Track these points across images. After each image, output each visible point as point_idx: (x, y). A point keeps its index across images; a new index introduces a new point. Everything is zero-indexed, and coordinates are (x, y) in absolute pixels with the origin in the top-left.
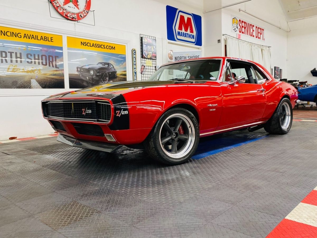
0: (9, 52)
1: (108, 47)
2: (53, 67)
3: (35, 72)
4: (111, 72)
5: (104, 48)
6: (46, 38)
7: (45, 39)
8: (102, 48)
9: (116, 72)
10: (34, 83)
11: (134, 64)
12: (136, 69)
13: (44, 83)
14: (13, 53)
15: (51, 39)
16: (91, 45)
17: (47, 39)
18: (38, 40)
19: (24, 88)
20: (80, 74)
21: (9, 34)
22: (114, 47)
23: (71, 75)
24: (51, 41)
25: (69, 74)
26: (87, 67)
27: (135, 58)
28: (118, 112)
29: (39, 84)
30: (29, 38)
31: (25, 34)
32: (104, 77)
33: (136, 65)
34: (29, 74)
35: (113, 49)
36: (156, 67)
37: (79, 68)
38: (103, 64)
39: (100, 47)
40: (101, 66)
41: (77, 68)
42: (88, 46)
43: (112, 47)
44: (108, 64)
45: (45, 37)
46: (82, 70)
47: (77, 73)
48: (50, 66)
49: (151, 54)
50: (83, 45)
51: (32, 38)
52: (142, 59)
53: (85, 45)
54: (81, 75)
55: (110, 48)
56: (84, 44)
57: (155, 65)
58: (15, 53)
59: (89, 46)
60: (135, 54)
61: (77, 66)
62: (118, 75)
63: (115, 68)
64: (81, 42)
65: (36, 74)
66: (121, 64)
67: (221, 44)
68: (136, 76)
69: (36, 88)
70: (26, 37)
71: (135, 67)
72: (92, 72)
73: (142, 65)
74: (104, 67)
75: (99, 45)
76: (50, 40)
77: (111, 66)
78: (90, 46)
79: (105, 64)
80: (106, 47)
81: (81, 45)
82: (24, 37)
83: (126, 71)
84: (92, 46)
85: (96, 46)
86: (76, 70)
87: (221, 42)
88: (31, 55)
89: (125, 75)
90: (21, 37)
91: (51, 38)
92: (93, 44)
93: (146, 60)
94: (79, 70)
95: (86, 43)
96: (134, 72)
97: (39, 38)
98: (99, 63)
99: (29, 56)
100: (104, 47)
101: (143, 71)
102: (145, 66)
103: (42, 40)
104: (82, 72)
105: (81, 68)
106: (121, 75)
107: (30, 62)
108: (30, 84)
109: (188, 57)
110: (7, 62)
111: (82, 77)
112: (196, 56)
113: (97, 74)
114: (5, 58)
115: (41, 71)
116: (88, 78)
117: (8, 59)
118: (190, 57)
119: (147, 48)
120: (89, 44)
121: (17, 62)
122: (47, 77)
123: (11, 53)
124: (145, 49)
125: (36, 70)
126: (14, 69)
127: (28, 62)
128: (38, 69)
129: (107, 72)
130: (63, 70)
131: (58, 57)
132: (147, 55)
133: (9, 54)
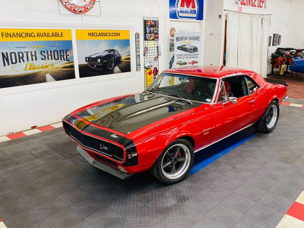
0: (25, 52)
1: (113, 34)
2: (64, 60)
3: (49, 67)
4: (116, 58)
5: (110, 35)
6: (56, 34)
7: (55, 35)
8: (108, 36)
9: (121, 57)
10: (48, 77)
11: (137, 47)
12: (139, 52)
13: (57, 76)
14: (29, 52)
15: (61, 35)
16: (98, 35)
17: (58, 34)
18: (49, 36)
19: (40, 83)
20: (88, 63)
21: (23, 35)
22: (119, 34)
23: (81, 66)
24: (62, 36)
25: (79, 65)
26: (94, 56)
27: (139, 41)
28: (129, 156)
29: (53, 77)
30: (42, 37)
31: (38, 33)
32: (110, 63)
33: (139, 48)
34: (44, 69)
35: (118, 35)
37: (88, 58)
38: (109, 51)
39: (106, 36)
40: (107, 53)
41: (86, 58)
42: (94, 36)
43: (117, 34)
44: (113, 50)
45: (55, 33)
46: (90, 60)
47: (86, 63)
48: (61, 60)
49: (153, 35)
51: (44, 35)
52: (145, 41)
53: (92, 36)
54: (89, 64)
55: (115, 35)
56: (92, 35)
57: (157, 46)
58: (30, 52)
59: (96, 36)
60: (139, 38)
61: (86, 57)
62: (123, 60)
63: (120, 53)
64: (89, 33)
65: (50, 69)
66: (125, 49)
67: (222, 19)
68: (139, 59)
69: (51, 81)
70: (39, 35)
71: (139, 50)
72: (99, 60)
73: (145, 47)
74: (110, 53)
75: (105, 34)
76: (60, 35)
77: (116, 52)
78: (97, 36)
79: (111, 51)
80: (111, 35)
81: (89, 36)
82: (37, 36)
83: (130, 55)
85: (102, 35)
86: (85, 60)
87: (222, 17)
88: (44, 52)
89: (129, 59)
90: (34, 37)
91: (61, 33)
93: (148, 41)
94: (87, 59)
95: (93, 34)
96: (138, 55)
97: (51, 35)
98: (105, 51)
99: (43, 53)
101: (146, 53)
102: (147, 48)
103: (53, 36)
104: (90, 61)
105: (89, 58)
106: (125, 59)
107: (44, 58)
108: (45, 78)
109: (189, 38)
110: (24, 61)
111: (90, 66)
112: (196, 37)
113: (104, 61)
114: (22, 58)
115: (54, 65)
116: (95, 66)
117: (25, 58)
118: (190, 38)
119: (149, 30)
120: (95, 34)
121: (32, 60)
122: (60, 70)
123: (27, 53)
124: (148, 32)
125: (49, 65)
126: (30, 67)
127: (42, 59)
128: (51, 64)
129: (113, 58)
130: (73, 62)
131: (68, 50)
132: (150, 37)
133: (25, 54)
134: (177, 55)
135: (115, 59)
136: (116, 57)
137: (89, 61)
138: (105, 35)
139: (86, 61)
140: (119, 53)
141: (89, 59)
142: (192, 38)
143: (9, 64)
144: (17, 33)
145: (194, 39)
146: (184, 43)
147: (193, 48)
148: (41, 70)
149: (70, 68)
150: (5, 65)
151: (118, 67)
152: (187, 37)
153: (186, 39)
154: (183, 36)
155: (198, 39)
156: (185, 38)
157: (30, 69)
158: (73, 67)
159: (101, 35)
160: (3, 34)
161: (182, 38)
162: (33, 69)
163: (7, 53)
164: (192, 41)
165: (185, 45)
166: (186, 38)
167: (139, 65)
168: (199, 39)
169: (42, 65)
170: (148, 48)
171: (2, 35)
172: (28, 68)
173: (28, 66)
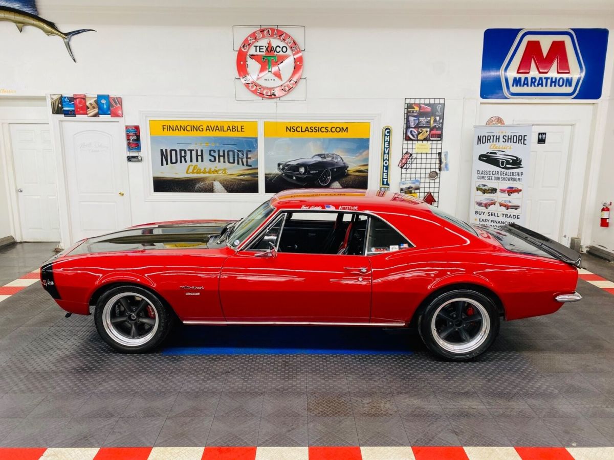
0: (188, 150)
1: (333, 130)
2: (243, 165)
3: (219, 173)
5: (327, 131)
6: (234, 127)
7: (233, 128)
8: (324, 132)
9: (348, 167)
10: (217, 185)
12: (388, 160)
13: (230, 186)
14: (193, 150)
15: (242, 129)
16: (303, 130)
17: (236, 128)
18: (223, 131)
19: (205, 192)
20: (283, 172)
21: (189, 128)
22: (347, 128)
23: (269, 175)
24: (242, 131)
25: (266, 174)
26: (295, 163)
27: (389, 142)
29: (224, 187)
30: (213, 131)
31: (208, 126)
32: (323, 175)
33: (388, 154)
34: (212, 175)
35: (345, 131)
36: (440, 154)
37: (283, 164)
38: (323, 156)
39: (319, 132)
40: (319, 159)
41: (279, 165)
42: (297, 131)
43: (343, 128)
44: (332, 156)
47: (279, 172)
48: (238, 163)
49: (427, 132)
50: (290, 130)
51: (216, 129)
52: (406, 142)
54: (284, 175)
55: (338, 130)
56: (292, 130)
57: (439, 151)
58: (195, 151)
59: (300, 131)
60: (389, 135)
61: (278, 162)
62: (350, 173)
63: (345, 161)
64: (287, 128)
65: (221, 175)
68: (387, 172)
69: (220, 192)
70: (209, 129)
71: (387, 157)
72: (302, 170)
73: (405, 152)
74: (325, 160)
75: (317, 129)
76: (239, 129)
77: (337, 158)
79: (326, 156)
80: (329, 130)
81: (287, 131)
82: (207, 129)
83: (368, 165)
84: (305, 132)
85: (312, 131)
86: (277, 167)
88: (215, 152)
89: (366, 171)
90: (203, 131)
91: (241, 126)
92: (307, 127)
93: (414, 142)
94: (281, 167)
95: (295, 128)
96: (384, 166)
97: (225, 129)
98: (316, 155)
99: (212, 153)
100: (326, 129)
101: (406, 163)
103: (229, 131)
104: (286, 170)
106: (357, 171)
107: (213, 160)
108: (213, 187)
109: (503, 138)
110: (186, 162)
111: (286, 178)
112: (519, 136)
113: (311, 172)
114: (184, 157)
115: (227, 171)
116: (294, 178)
117: (188, 158)
118: (507, 138)
119: (417, 121)
120: (299, 129)
121: (197, 161)
122: (235, 179)
123: (191, 151)
124: (412, 125)
125: (219, 170)
126: (194, 169)
127: (210, 160)
128: (223, 168)
129: (330, 168)
130: (257, 168)
131: (250, 151)
132: (417, 135)
133: (188, 153)
134: (479, 172)
135: (335, 170)
136: (336, 167)
137: (283, 169)
138: (319, 130)
140: (343, 160)
141: (285, 167)
142: (510, 138)
143: (167, 164)
144: (181, 126)
145: (515, 141)
146: (493, 148)
147: (512, 159)
148: (207, 175)
150: (162, 165)
151: (339, 183)
152: (499, 136)
153: (498, 140)
154: (491, 135)
155: (522, 141)
156: (495, 137)
157: (193, 172)
158: (255, 175)
159: (310, 130)
160: (164, 127)
161: (489, 138)
162: (197, 173)
163: (166, 150)
164: (509, 144)
165: (495, 153)
166: (498, 138)
167: (385, 183)
168: (524, 140)
169: (210, 169)
170: (414, 156)
171: (163, 128)
172: (190, 170)
173: (191, 168)
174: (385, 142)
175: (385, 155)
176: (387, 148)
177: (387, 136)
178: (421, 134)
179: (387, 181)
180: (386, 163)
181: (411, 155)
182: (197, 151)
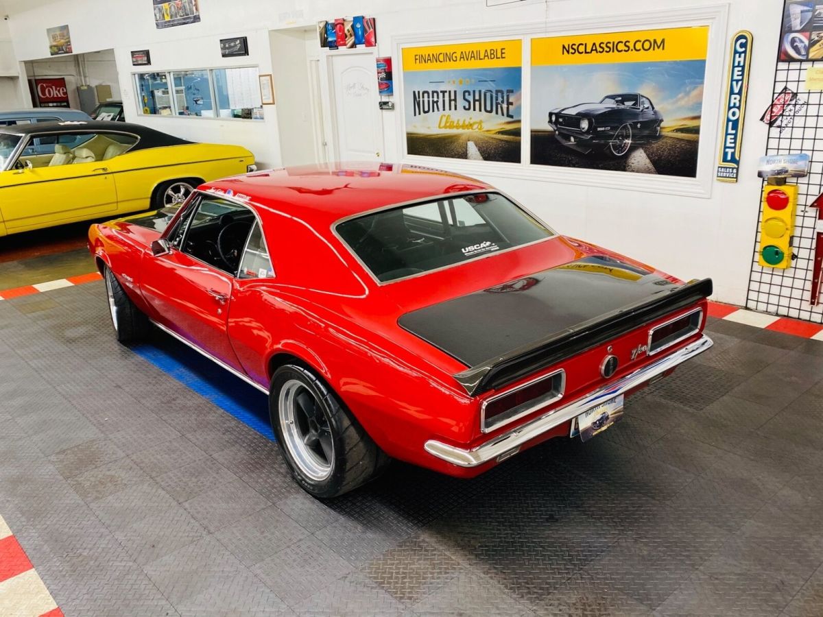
0: (441, 92)
1: (639, 46)
2: (503, 115)
3: (474, 128)
4: (641, 122)
5: (627, 49)
6: (492, 52)
7: (491, 54)
8: (622, 51)
9: (662, 121)
10: (472, 149)
12: (739, 108)
13: (487, 149)
14: (446, 92)
15: (502, 53)
16: (589, 50)
17: (495, 54)
18: (480, 59)
19: (458, 158)
20: (556, 128)
21: (441, 58)
22: (663, 41)
23: (536, 133)
24: (502, 58)
25: (532, 131)
26: (573, 112)
27: (743, 67)
29: (479, 150)
30: (467, 59)
31: (462, 53)
32: (618, 136)
33: (740, 93)
34: (466, 131)
35: (659, 47)
37: (556, 114)
38: (620, 98)
39: (613, 51)
40: (611, 104)
41: (551, 114)
42: (579, 53)
43: (655, 41)
44: (635, 98)
45: (491, 50)
46: (561, 120)
47: (549, 128)
48: (497, 113)
50: (568, 52)
51: (471, 57)
52: (781, 66)
53: (572, 53)
54: (557, 132)
55: (647, 45)
56: (571, 51)
58: (448, 92)
59: (582, 53)
60: (745, 52)
61: (550, 111)
62: (665, 133)
63: (657, 108)
64: (564, 47)
65: (475, 132)
68: (735, 134)
69: (475, 159)
70: (463, 58)
71: (737, 102)
72: (585, 125)
74: (622, 107)
75: (611, 45)
76: (499, 55)
77: (643, 103)
78: (586, 53)
79: (625, 98)
80: (632, 47)
81: (563, 53)
82: (461, 58)
83: (698, 118)
84: (591, 52)
85: (601, 50)
86: (548, 119)
88: (469, 94)
89: (696, 131)
90: (456, 60)
91: (502, 50)
92: (594, 44)
94: (554, 118)
95: (575, 47)
97: (482, 57)
98: (608, 97)
99: (467, 94)
100: (626, 45)
101: (781, 115)
103: (486, 58)
104: (561, 124)
105: (558, 115)
106: (678, 130)
107: (467, 107)
108: (467, 150)
110: (438, 110)
111: (559, 138)
113: (599, 129)
114: (437, 102)
115: (483, 125)
116: (572, 139)
117: (441, 104)
119: (809, 15)
120: (582, 49)
121: (450, 108)
122: (492, 138)
123: (444, 92)
124: (796, 24)
125: (474, 123)
126: (446, 122)
127: (465, 108)
128: (478, 120)
129: (630, 122)
130: (519, 121)
131: (512, 91)
132: (808, 49)
133: (441, 95)
135: (639, 125)
136: (641, 120)
137: (556, 123)
138: (612, 47)
139: (550, 121)
140: (653, 108)
141: (558, 118)
143: (420, 114)
144: (433, 55)
148: (460, 131)
149: (513, 135)
150: (415, 115)
151: (645, 152)
157: (445, 127)
158: (517, 133)
159: (599, 49)
160: (417, 57)
162: (450, 127)
163: (419, 92)
167: (729, 158)
169: (464, 121)
170: (802, 98)
171: (416, 59)
172: (443, 124)
173: (444, 119)
174: (734, 67)
175: (733, 96)
176: (737, 81)
177: (740, 53)
178: (817, 46)
179: (733, 154)
180: (734, 114)
181: (795, 95)
182: (450, 92)
